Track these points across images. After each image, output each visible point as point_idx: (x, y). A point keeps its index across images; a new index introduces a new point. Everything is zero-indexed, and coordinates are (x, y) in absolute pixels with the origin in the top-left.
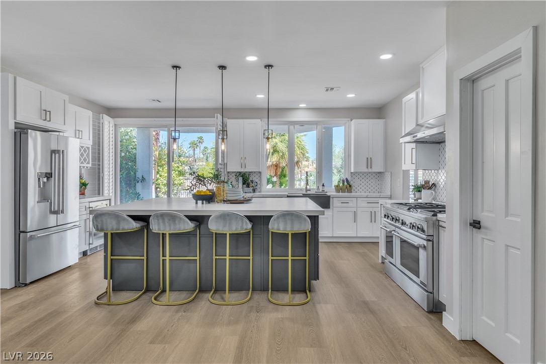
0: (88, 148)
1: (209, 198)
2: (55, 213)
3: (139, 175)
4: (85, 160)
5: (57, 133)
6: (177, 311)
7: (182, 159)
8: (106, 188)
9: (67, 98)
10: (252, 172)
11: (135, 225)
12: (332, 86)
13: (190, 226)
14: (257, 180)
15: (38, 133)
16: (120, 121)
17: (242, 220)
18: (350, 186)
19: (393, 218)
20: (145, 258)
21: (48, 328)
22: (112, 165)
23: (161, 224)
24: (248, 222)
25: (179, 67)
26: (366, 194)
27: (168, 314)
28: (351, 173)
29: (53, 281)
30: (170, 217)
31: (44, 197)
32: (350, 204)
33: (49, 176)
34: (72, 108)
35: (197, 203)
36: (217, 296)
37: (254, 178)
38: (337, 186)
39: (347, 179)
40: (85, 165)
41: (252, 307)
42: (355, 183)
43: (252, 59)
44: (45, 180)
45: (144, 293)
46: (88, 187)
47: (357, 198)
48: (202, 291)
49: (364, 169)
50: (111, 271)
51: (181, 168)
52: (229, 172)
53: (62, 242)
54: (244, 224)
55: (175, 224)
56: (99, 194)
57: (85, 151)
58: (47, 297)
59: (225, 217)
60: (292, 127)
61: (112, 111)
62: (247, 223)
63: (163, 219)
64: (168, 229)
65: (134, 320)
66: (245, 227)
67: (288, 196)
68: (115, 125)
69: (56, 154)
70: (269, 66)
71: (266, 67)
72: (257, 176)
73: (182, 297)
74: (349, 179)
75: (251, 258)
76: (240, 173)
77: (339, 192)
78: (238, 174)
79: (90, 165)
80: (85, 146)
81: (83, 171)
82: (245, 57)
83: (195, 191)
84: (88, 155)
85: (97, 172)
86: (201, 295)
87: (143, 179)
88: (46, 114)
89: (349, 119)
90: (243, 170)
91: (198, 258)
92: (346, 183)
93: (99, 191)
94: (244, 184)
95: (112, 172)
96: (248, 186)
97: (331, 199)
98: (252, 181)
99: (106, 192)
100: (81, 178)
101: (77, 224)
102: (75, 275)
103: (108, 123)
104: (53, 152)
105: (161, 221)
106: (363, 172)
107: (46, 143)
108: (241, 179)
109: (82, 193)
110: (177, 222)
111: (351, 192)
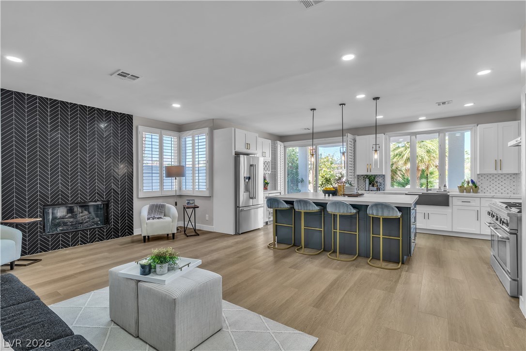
0: (269, 162)
1: (334, 193)
2: (252, 198)
3: (300, 178)
4: (267, 169)
5: (253, 155)
6: (308, 258)
7: (333, 166)
8: (279, 186)
9: (257, 135)
10: (376, 175)
11: (287, 206)
12: (443, 101)
13: (316, 209)
14: (381, 181)
15: (245, 156)
16: (287, 144)
17: (347, 207)
18: (476, 187)
19: (494, 216)
20: (293, 226)
21: (246, 253)
22: (283, 172)
23: (299, 206)
24: (352, 208)
25: (315, 109)
26: (492, 194)
27: (302, 258)
28: (478, 175)
29: (251, 234)
30: (304, 202)
31: (247, 189)
32: (472, 204)
33: (249, 178)
34: (260, 140)
35: (325, 195)
36: (333, 254)
37: (380, 180)
38: (460, 187)
39: (472, 181)
40: (267, 172)
41: (354, 264)
42: (482, 184)
43: (361, 96)
44: (247, 180)
45: (292, 246)
46: (269, 185)
47: (480, 198)
48: (324, 250)
49: (492, 171)
50: (276, 232)
51: (332, 172)
52: (358, 175)
53: (256, 214)
54: (349, 209)
55: (307, 206)
56: (275, 189)
57: (267, 164)
58: (247, 241)
59: (336, 204)
60: (413, 137)
61: (283, 138)
62: (350, 209)
63: (300, 203)
64: (303, 209)
65: (284, 257)
66: (349, 211)
67: (406, 194)
68: (285, 146)
69: (252, 167)
70: (376, 99)
71: (374, 99)
72: (381, 178)
73: (313, 252)
74: (475, 180)
75: (357, 233)
76: (367, 176)
77: (463, 192)
78: (365, 177)
79: (270, 172)
80: (267, 161)
81: (267, 176)
82: (355, 96)
83: (324, 188)
84: (269, 166)
85: (274, 176)
86: (324, 252)
87: (302, 181)
88: (248, 146)
89: (476, 125)
90: (369, 173)
91: (323, 230)
92: (470, 184)
93: (275, 188)
94: (370, 184)
95: (283, 176)
96: (373, 186)
97: (450, 198)
98: (377, 182)
99: (279, 188)
100: (265, 179)
101: (262, 205)
102: (261, 233)
103: (280, 146)
104: (251, 165)
105: (299, 204)
106: (494, 174)
107: (248, 161)
108: (367, 181)
109: (265, 188)
110: (308, 205)
111: (477, 192)
